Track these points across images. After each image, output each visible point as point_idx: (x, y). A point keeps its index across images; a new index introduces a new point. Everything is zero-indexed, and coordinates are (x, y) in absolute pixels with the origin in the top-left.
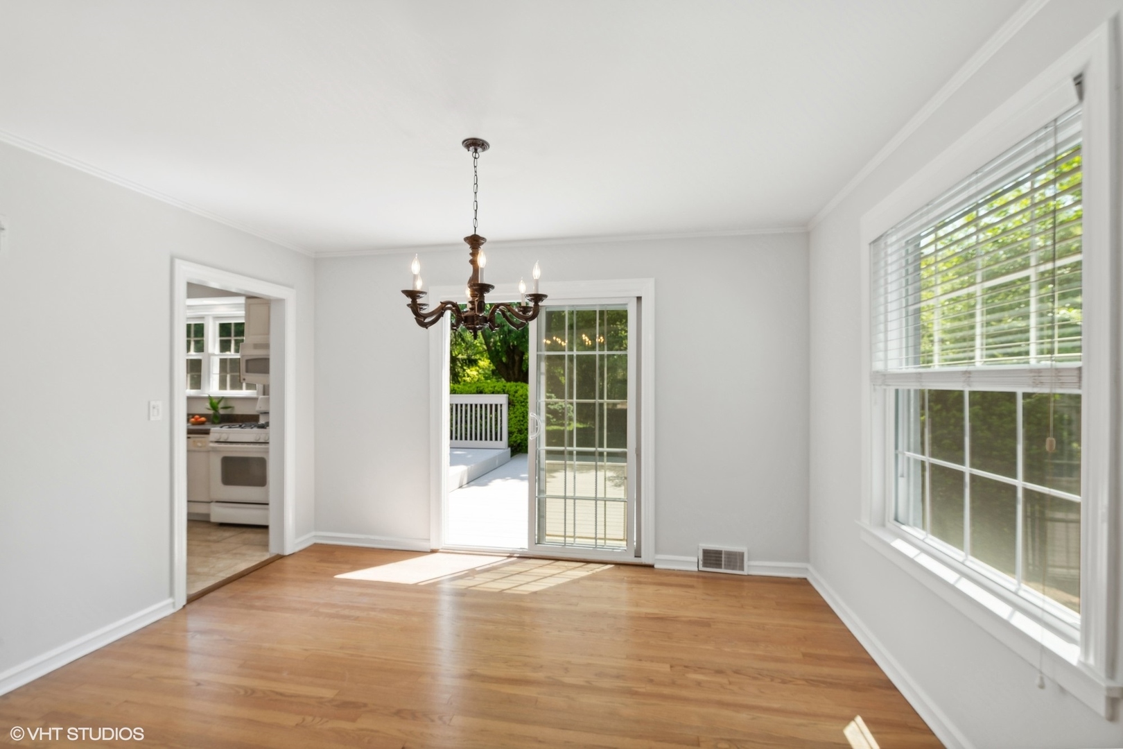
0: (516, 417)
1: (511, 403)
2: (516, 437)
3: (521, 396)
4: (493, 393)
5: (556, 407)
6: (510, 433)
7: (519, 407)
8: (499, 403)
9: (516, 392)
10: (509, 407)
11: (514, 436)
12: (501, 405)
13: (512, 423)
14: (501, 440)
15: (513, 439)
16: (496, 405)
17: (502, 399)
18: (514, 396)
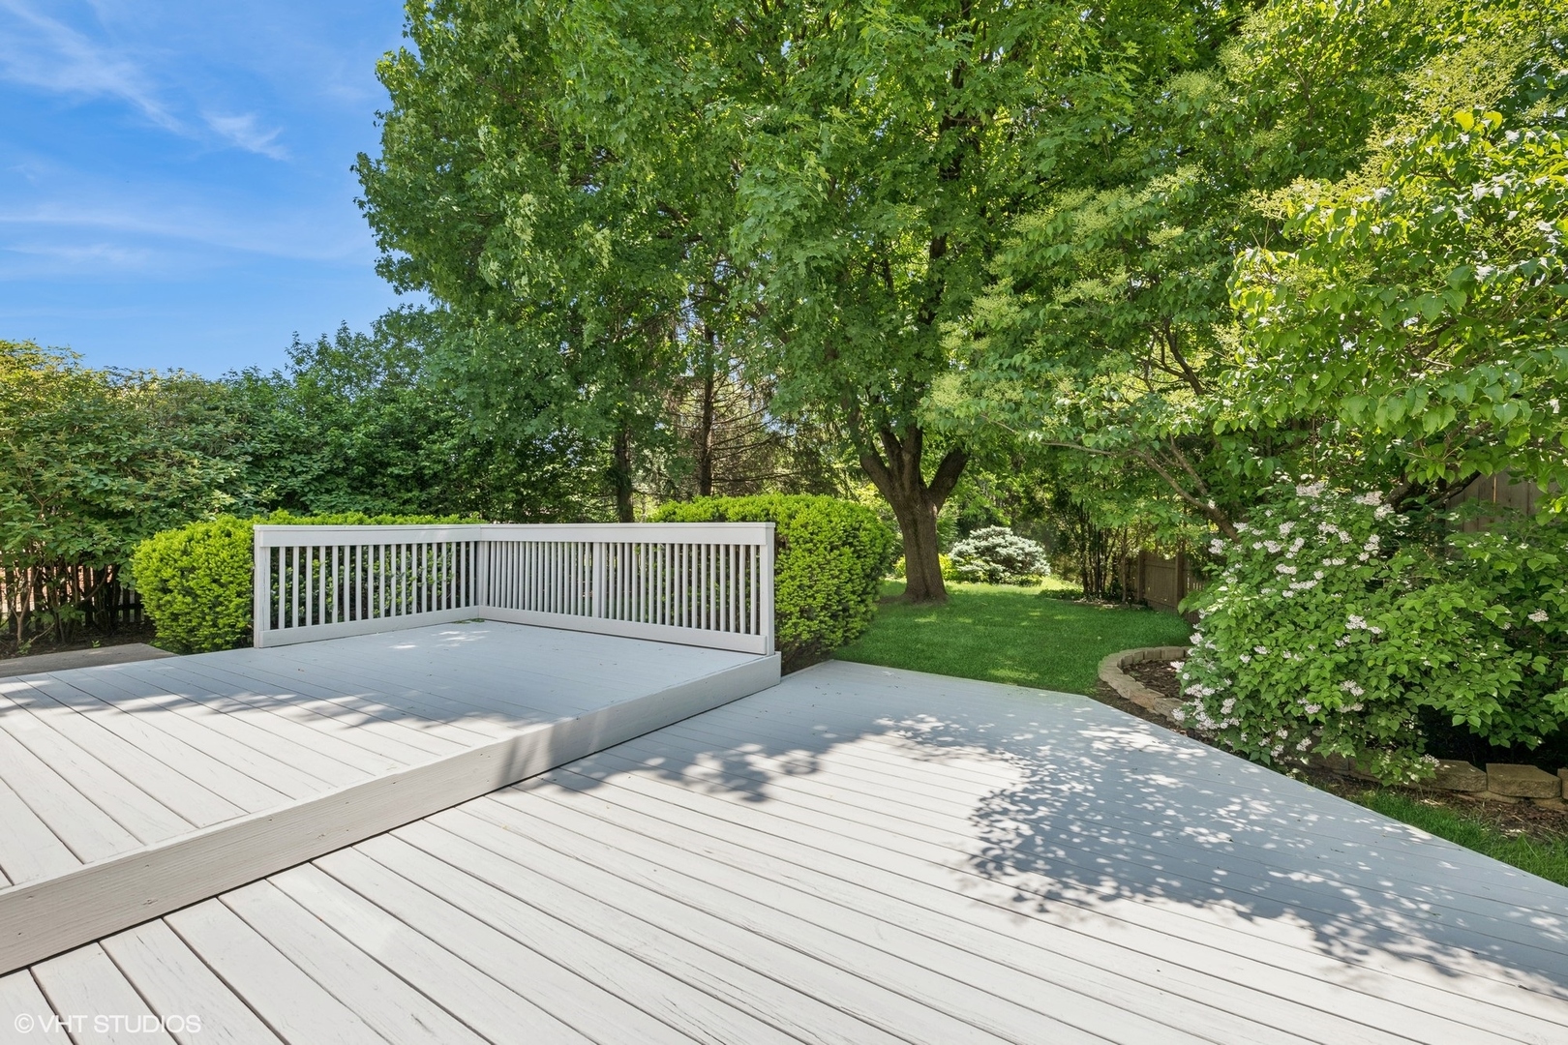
0: (793, 578)
1: (780, 544)
2: (795, 625)
3: (805, 526)
4: (744, 519)
5: (1011, 551)
6: (780, 617)
7: (798, 552)
8: (753, 543)
9: (791, 517)
10: (777, 553)
11: (790, 623)
12: (758, 547)
13: (784, 591)
14: (758, 632)
15: (788, 630)
16: (748, 547)
17: (759, 535)
18: (788, 526)
